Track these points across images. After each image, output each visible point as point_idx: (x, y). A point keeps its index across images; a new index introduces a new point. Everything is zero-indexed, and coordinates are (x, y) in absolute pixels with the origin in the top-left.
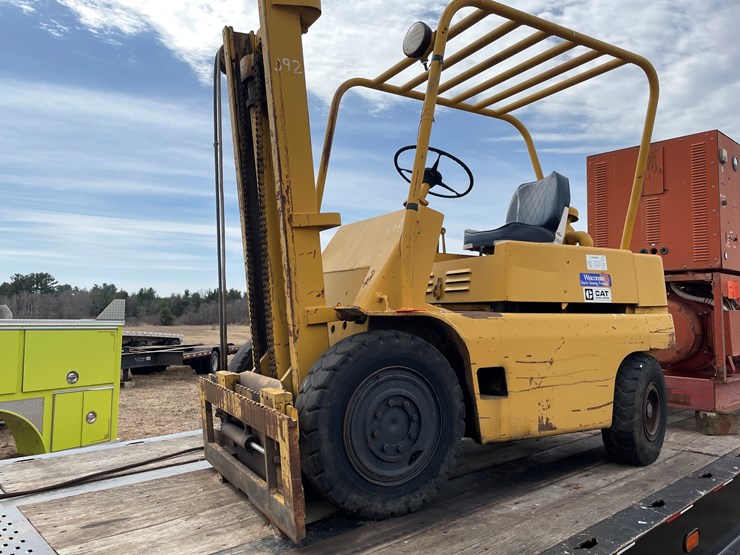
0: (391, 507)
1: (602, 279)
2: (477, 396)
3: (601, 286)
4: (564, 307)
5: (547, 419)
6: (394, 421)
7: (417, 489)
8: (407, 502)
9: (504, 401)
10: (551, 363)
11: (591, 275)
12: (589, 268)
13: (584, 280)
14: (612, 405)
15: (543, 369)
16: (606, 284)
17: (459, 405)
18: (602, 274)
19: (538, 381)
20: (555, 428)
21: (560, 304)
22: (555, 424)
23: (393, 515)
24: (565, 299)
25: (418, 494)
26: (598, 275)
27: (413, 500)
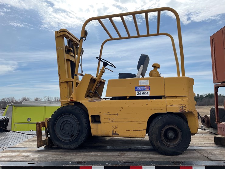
0: (65, 146)
1: (145, 88)
2: (91, 123)
3: (145, 90)
4: (127, 98)
5: (115, 132)
6: (67, 127)
7: (72, 144)
8: (69, 146)
9: (99, 125)
10: (117, 115)
11: (140, 87)
12: (140, 85)
13: (137, 89)
14: (146, 130)
15: (114, 117)
16: (148, 89)
17: (85, 125)
18: (146, 86)
19: (112, 120)
20: (119, 135)
21: (126, 97)
22: (118, 134)
23: (66, 149)
24: (128, 95)
25: (72, 145)
26: (144, 87)
27: (71, 146)
